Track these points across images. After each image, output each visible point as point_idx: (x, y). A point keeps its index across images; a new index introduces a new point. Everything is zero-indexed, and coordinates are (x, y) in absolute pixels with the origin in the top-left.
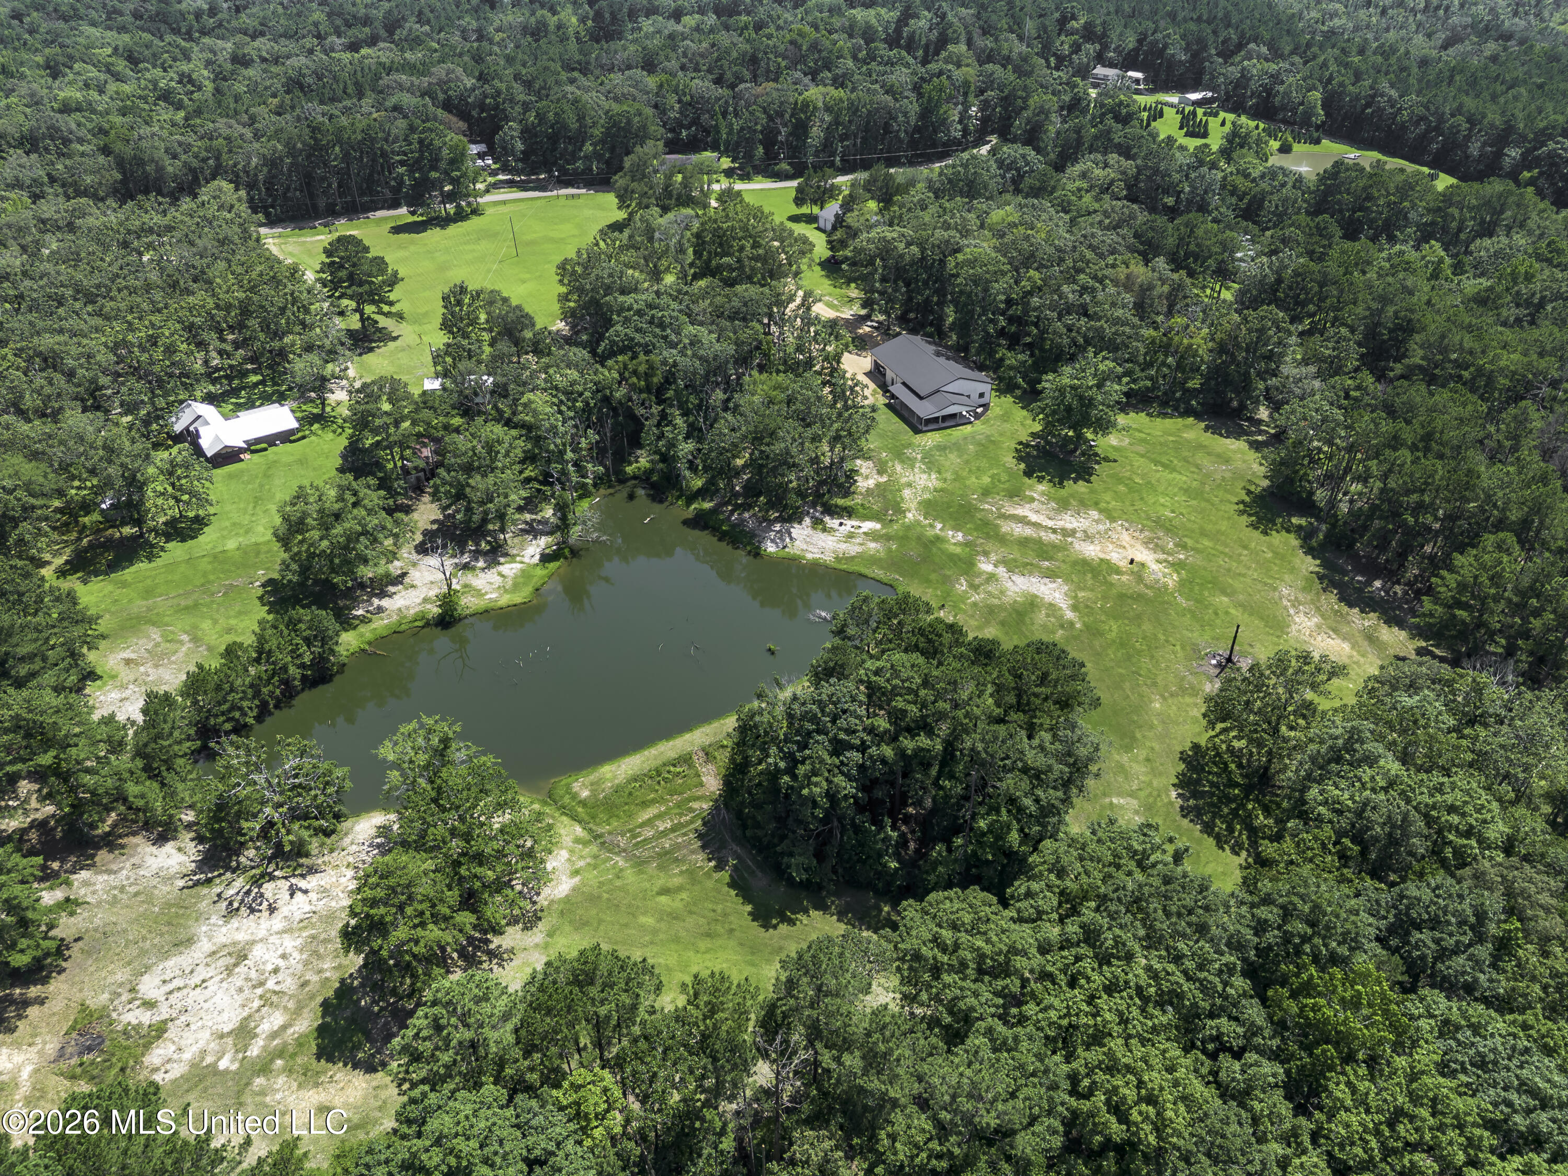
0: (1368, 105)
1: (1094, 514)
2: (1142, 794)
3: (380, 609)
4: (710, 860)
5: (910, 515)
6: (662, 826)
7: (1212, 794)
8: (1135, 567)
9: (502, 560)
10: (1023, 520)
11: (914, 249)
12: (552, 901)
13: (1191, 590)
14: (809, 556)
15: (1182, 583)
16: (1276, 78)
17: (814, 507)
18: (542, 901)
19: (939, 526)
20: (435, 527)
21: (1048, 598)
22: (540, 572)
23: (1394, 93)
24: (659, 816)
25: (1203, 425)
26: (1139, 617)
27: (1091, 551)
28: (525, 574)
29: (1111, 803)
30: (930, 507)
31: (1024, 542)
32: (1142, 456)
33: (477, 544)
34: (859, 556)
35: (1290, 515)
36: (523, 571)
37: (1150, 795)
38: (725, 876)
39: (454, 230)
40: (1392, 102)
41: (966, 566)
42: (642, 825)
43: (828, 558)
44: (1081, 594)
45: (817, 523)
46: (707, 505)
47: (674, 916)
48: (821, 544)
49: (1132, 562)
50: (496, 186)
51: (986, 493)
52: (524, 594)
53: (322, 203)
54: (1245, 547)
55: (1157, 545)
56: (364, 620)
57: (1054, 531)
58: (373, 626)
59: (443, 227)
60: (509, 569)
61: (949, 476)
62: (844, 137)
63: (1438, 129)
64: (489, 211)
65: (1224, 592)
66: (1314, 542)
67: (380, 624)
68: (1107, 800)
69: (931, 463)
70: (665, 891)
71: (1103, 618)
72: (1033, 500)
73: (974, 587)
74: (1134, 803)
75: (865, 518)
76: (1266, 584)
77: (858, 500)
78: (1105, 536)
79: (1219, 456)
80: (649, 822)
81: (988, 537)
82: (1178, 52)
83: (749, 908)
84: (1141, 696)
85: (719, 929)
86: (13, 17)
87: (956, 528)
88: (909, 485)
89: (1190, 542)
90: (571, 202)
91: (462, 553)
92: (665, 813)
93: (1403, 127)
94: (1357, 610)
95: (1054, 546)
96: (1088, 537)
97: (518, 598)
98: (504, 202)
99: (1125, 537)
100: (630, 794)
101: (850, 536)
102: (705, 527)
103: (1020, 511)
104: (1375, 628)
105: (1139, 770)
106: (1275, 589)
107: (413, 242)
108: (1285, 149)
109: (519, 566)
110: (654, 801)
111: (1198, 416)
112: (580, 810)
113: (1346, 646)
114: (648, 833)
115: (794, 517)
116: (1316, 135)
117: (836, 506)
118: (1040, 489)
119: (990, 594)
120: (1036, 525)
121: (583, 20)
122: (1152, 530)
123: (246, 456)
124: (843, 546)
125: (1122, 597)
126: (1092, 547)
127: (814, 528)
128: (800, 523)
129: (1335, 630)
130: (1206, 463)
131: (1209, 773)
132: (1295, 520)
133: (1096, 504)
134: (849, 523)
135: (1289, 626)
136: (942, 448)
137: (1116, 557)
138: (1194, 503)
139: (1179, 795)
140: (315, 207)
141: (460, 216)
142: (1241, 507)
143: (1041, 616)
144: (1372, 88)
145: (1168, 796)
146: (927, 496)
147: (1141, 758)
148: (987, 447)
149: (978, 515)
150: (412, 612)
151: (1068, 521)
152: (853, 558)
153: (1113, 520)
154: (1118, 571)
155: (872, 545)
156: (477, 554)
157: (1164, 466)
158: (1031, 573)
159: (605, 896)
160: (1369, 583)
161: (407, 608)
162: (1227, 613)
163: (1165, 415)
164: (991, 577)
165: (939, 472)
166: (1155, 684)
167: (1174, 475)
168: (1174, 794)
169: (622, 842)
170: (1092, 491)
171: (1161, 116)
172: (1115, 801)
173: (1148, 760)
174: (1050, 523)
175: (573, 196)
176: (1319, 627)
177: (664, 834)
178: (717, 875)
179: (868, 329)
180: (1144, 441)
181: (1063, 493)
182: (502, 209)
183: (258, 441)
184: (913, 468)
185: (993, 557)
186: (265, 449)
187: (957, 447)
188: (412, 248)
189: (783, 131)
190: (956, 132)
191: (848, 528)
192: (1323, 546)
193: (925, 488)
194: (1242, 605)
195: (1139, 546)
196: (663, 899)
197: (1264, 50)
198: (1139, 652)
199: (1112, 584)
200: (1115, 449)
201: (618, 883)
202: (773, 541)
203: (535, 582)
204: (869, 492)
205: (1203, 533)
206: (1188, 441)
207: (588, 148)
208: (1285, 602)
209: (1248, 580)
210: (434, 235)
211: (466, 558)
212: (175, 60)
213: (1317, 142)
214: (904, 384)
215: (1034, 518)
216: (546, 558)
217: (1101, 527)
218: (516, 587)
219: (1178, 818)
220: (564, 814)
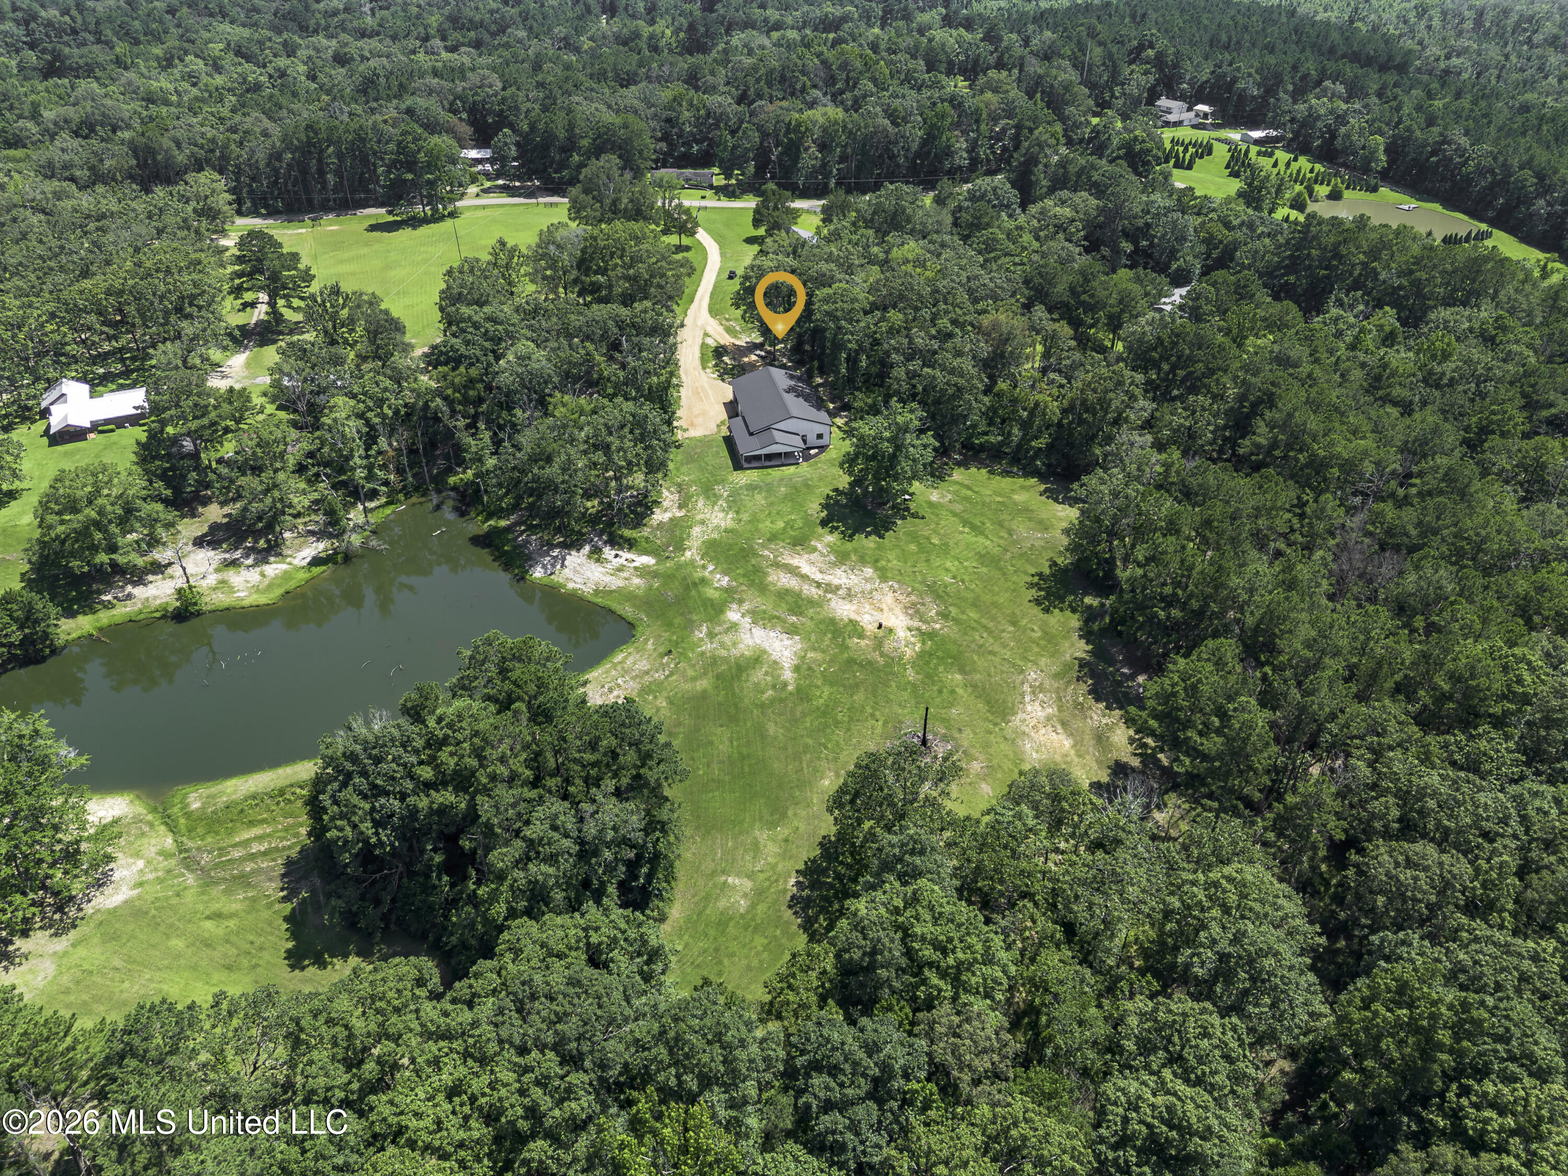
0: (1434, 153)
1: (869, 571)
2: (762, 876)
3: (129, 596)
4: (282, 889)
5: (688, 554)
6: (255, 848)
7: (832, 886)
8: (881, 633)
9: (272, 559)
10: (794, 571)
12: (99, 911)
13: (927, 663)
14: (571, 586)
15: (921, 655)
16: (1341, 119)
17: (600, 536)
18: (89, 909)
19: (711, 567)
20: (225, 520)
21: (775, 656)
22: (303, 576)
23: (1464, 141)
24: (259, 838)
25: (1043, 487)
26: (856, 686)
27: (843, 610)
28: (286, 576)
29: (725, 882)
30: (712, 549)
31: (783, 594)
32: (955, 515)
33: (256, 542)
34: (619, 591)
35: (1086, 593)
36: (286, 572)
37: (767, 879)
38: (288, 908)
39: (424, 230)
40: (1461, 151)
41: (715, 610)
42: (235, 846)
43: (588, 590)
44: (811, 655)
45: (596, 552)
46: (503, 523)
47: (208, 944)
48: (589, 574)
49: (880, 626)
50: (488, 190)
51: (773, 538)
52: (272, 596)
53: (317, 198)
54: (1014, 623)
55: (917, 611)
56: (108, 606)
57: (819, 585)
58: (113, 612)
59: (415, 228)
60: (274, 569)
61: (745, 517)
62: (841, 160)
63: (1504, 182)
65: (962, 671)
66: (1096, 626)
67: (122, 611)
68: (723, 878)
69: (734, 503)
70: (217, 916)
71: (819, 683)
72: (815, 550)
73: (711, 635)
74: (748, 885)
75: (645, 552)
76: (1014, 665)
77: (646, 532)
78: (868, 596)
79: (1041, 522)
80: (246, 843)
81: (752, 584)
82: (1250, 86)
83: (290, 945)
84: (816, 770)
85: (245, 962)
86: (168, 12)
87: (724, 573)
88: (703, 522)
89: (954, 611)
90: (549, 210)
91: (237, 549)
92: (269, 835)
93: (1468, 180)
94: (1102, 705)
95: (811, 602)
96: (850, 595)
97: (263, 600)
98: (484, 207)
99: (889, 598)
100: (242, 811)
101: (621, 569)
102: (488, 546)
103: (795, 561)
104: (1110, 728)
105: (771, 849)
106: (1022, 671)
108: (1335, 196)
109: (284, 567)
110: (264, 821)
111: (1043, 478)
112: (182, 821)
113: (1067, 743)
114: (237, 854)
115: (573, 544)
116: (1373, 182)
117: (621, 537)
118: (829, 539)
119: (723, 645)
120: (805, 577)
121: (676, 32)
122: (921, 595)
123: (92, 436)
124: (608, 579)
125: (851, 662)
126: (848, 607)
127: (589, 557)
128: (578, 550)
129: (1064, 724)
130: (1021, 528)
131: (841, 863)
132: (1088, 600)
133: (877, 561)
134: (625, 555)
135: (1015, 714)
136: (752, 488)
137: (868, 621)
138: (985, 570)
139: (798, 883)
140: (310, 201)
141: (437, 218)
142: (1036, 579)
143: (758, 675)
144: (1441, 134)
145: (786, 882)
146: (715, 536)
147: (781, 837)
148: (797, 492)
149: (753, 561)
150: (158, 602)
151: (839, 577)
152: (611, 592)
153: (884, 578)
154: (861, 636)
155: (636, 581)
156: (248, 552)
157: (974, 528)
158: (773, 628)
159: (153, 912)
160: (1132, 677)
161: (155, 598)
162: (953, 692)
163: (1007, 473)
164: (734, 627)
165: (738, 512)
166: (836, 759)
167: (981, 539)
168: (792, 881)
169: (205, 859)
170: (879, 547)
171: (1210, 153)
172: (730, 880)
173: (786, 840)
174: (818, 577)
175: (551, 204)
176: (1048, 719)
177: (252, 857)
178: (277, 906)
179: (754, 358)
180: (967, 499)
181: (849, 546)
182: (480, 213)
183: (107, 422)
184: (714, 504)
185: (746, 606)
186: (112, 431)
187: (769, 488)
189: (776, 150)
190: (962, 159)
191: (621, 561)
192: (1103, 631)
193: (717, 527)
194: (974, 686)
195: (898, 610)
196: (208, 924)
197: (1341, 88)
198: (837, 723)
199: (847, 647)
200: (931, 504)
201: (174, 901)
202: (544, 567)
203: (291, 585)
204: (661, 525)
205: (975, 605)
206: (1015, 504)
208: (1026, 688)
209: (997, 660)
210: (405, 234)
211: (238, 554)
212: (275, 56)
213: (1374, 189)
215: (806, 569)
216: (316, 561)
217: (868, 586)
218: (270, 587)
219: (784, 908)
220: (166, 824)
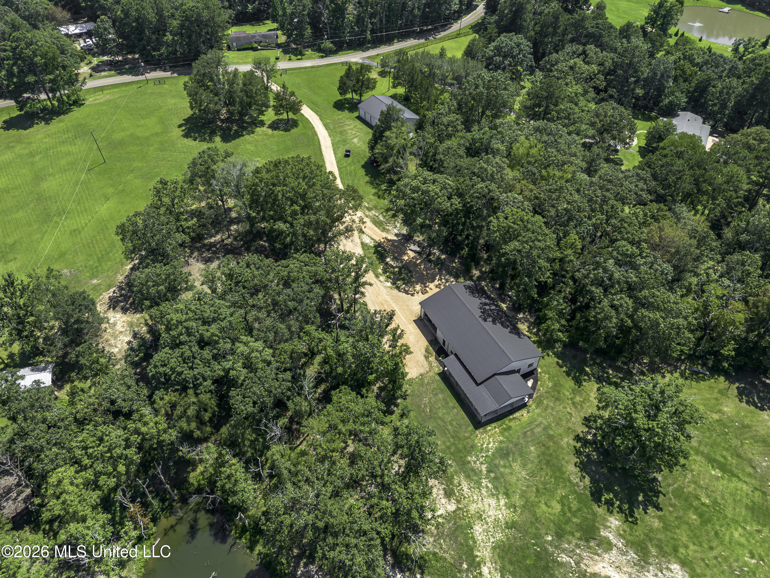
1: (677, 570)
5: (485, 571)
11: (456, 201)
25: (735, 389)
39: (56, 125)
50: (97, 69)
51: (559, 531)
59: (47, 121)
61: (517, 502)
62: (372, 16)
64: (90, 100)
69: (496, 480)
72: (610, 545)
77: (429, 544)
79: (764, 442)
88: (479, 516)
90: (158, 89)
98: (102, 89)
103: (600, 567)
107: (19, 141)
111: (728, 375)
118: (613, 524)
130: (757, 455)
133: (675, 549)
136: (505, 453)
141: (63, 108)
146: (500, 536)
149: (558, 574)
157: (723, 467)
163: (697, 374)
165: (507, 495)
170: (666, 526)
175: (160, 80)
179: (412, 254)
181: (638, 531)
182: (100, 97)
184: (479, 484)
187: (519, 450)
188: (19, 149)
189: (326, 13)
193: (497, 521)
204: (440, 529)
206: (731, 420)
207: (169, 37)
214: (456, 355)
